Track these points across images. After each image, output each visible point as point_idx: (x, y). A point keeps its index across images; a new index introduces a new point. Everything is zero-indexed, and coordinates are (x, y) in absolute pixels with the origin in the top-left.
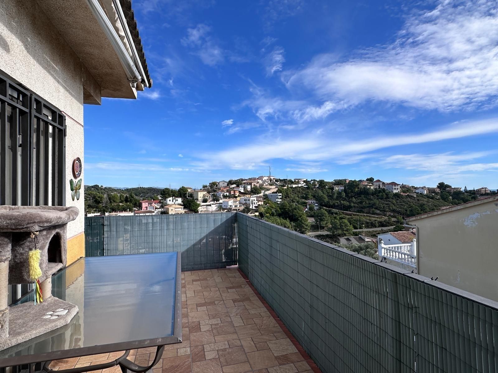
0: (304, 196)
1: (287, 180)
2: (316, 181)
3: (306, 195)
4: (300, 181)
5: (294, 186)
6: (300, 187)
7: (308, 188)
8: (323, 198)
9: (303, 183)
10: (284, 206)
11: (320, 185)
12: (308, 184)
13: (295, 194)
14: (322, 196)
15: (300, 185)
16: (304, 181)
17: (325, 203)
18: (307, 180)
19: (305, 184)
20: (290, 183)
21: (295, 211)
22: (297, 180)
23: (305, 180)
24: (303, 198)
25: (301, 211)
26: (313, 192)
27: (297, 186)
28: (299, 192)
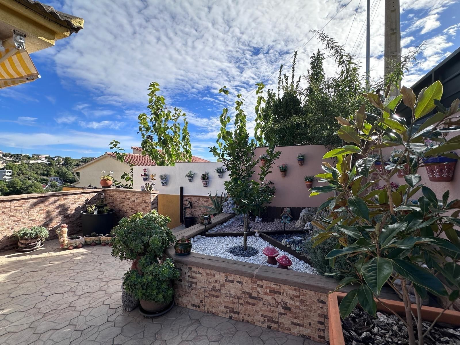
0: (46, 172)
1: (21, 155)
2: (61, 158)
3: (48, 171)
4: (40, 157)
5: (31, 162)
6: (39, 163)
7: (50, 165)
8: (67, 174)
9: (44, 159)
10: (14, 184)
11: (65, 162)
12: (51, 161)
13: (33, 170)
14: (66, 172)
15: (39, 162)
16: (46, 158)
17: (69, 179)
18: (49, 156)
19: (46, 160)
20: (26, 159)
21: (30, 188)
22: (35, 156)
23: (47, 156)
24: (43, 174)
25: (39, 188)
26: (57, 169)
27: (35, 162)
28: (39, 168)
